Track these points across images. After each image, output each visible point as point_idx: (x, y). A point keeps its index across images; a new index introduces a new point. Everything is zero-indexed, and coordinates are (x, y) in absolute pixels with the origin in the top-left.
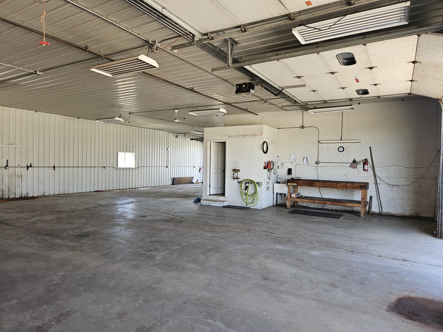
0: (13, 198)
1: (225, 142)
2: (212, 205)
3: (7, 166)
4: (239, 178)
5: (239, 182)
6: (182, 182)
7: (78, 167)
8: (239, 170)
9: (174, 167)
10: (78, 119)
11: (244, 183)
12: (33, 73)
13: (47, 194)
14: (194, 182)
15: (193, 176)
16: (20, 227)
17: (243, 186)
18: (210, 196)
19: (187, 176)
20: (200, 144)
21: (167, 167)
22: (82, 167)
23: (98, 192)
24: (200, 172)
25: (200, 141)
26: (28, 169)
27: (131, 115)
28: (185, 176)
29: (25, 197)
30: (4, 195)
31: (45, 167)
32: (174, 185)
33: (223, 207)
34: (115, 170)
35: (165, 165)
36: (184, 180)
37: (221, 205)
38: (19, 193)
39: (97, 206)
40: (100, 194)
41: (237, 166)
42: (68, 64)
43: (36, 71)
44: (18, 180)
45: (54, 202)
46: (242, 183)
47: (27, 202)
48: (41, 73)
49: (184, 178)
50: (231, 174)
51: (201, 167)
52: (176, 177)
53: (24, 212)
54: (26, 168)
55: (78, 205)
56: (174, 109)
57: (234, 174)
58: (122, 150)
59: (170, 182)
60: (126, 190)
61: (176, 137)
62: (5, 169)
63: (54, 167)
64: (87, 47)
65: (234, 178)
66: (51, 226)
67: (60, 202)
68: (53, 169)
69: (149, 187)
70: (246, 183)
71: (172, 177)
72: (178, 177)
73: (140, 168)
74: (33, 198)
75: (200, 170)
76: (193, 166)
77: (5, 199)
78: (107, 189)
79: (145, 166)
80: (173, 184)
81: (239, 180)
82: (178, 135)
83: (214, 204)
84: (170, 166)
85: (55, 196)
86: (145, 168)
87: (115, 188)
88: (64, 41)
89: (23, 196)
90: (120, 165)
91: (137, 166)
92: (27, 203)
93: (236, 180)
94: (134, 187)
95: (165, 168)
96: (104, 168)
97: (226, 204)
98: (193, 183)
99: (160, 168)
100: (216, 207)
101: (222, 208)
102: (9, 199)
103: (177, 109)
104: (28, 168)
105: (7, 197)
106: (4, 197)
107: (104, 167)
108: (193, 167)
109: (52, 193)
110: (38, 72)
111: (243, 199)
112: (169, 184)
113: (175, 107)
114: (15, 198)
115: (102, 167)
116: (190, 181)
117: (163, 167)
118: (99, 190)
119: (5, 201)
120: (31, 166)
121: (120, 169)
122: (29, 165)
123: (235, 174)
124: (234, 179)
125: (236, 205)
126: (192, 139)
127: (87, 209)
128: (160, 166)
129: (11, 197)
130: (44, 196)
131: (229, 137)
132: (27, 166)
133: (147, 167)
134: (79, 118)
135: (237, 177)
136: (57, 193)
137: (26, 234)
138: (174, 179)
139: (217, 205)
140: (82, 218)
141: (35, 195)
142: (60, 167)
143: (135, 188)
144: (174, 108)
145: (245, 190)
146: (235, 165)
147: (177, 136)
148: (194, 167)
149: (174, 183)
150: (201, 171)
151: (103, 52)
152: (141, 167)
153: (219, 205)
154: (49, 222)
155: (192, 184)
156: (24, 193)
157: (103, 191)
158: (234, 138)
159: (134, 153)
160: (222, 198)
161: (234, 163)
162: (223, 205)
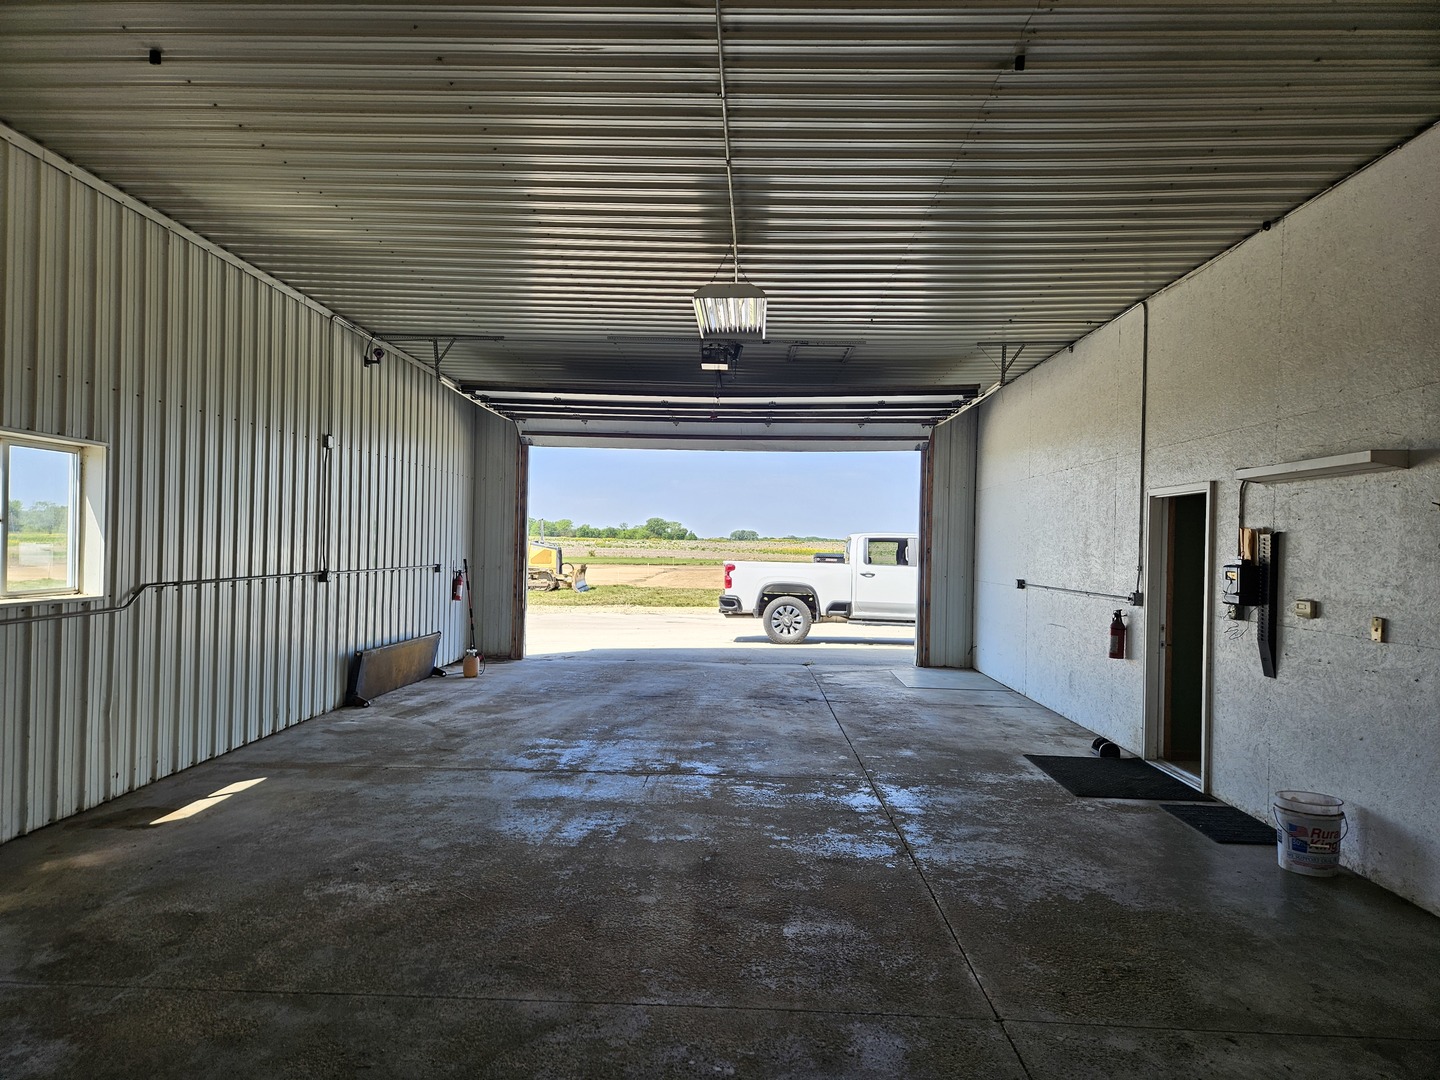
6: (394, 674)
9: (354, 578)
21: (322, 576)
24: (454, 596)
32: (353, 705)
35: (310, 569)
36: (403, 664)
51: (461, 566)
59: (334, 690)
61: (367, 362)
71: (342, 651)
75: (455, 589)
76: (431, 562)
80: (348, 702)
84: (333, 567)
86: (189, 591)
91: (125, 582)
95: (310, 583)
98: (438, 672)
99: (285, 582)
112: (329, 704)
116: (426, 664)
117: (297, 582)
128: (285, 569)
133: (198, 583)
138: (353, 665)
147: (379, 353)
149: (353, 696)
150: (460, 590)
152: (160, 587)
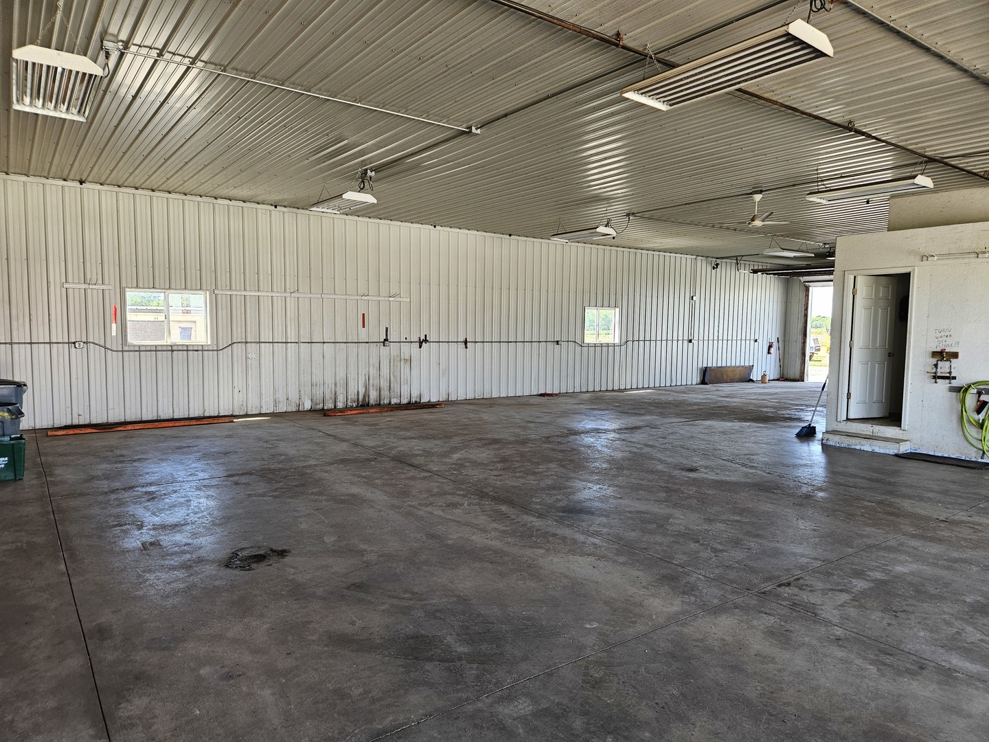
0: (396, 404)
1: (909, 274)
2: (858, 447)
3: (386, 340)
4: (954, 378)
5: (957, 390)
6: (725, 377)
7: (508, 342)
8: (955, 355)
9: (706, 342)
10: (508, 237)
11: (975, 391)
12: (464, 132)
13: (453, 398)
14: (755, 379)
15: (751, 364)
16: (439, 473)
17: (971, 401)
18: (849, 423)
19: (738, 364)
20: (772, 283)
21: (690, 341)
22: (516, 342)
23: (546, 398)
24: (769, 353)
25: (774, 274)
26: (420, 347)
27: (631, 218)
28: (733, 364)
29: (416, 402)
30: (382, 397)
31: (449, 342)
32: (706, 384)
33: (897, 455)
34: (578, 348)
35: (686, 338)
36: (730, 374)
37: (891, 449)
38: (406, 395)
39: (565, 431)
40: (553, 401)
41: (949, 341)
42: (548, 97)
43: (470, 128)
44: (405, 369)
45: (475, 417)
46: (969, 392)
47: (424, 415)
48: (479, 131)
49: (729, 367)
50: (925, 365)
51: (774, 340)
52: (710, 365)
53: (430, 438)
54: (418, 344)
55: (524, 428)
56: (751, 194)
57: (936, 366)
58: (593, 302)
59: (696, 378)
60: (601, 393)
61: (714, 268)
62: (384, 345)
63: (466, 342)
64: (618, 34)
65: (936, 377)
66: (496, 476)
67: (485, 417)
68: (464, 346)
69: (649, 388)
70: (979, 393)
71: (700, 366)
72: (715, 365)
73: (630, 343)
74: (430, 406)
75: (769, 350)
76: (752, 338)
77: (384, 405)
78: (563, 391)
79: (642, 338)
80: (703, 382)
81: (955, 383)
82: (719, 261)
83: (867, 447)
84: (696, 338)
85: (467, 402)
86: (641, 343)
87: (577, 390)
88: (573, 25)
89: (413, 400)
90: (589, 338)
91: (624, 340)
92: (426, 416)
93: (943, 385)
94: (616, 388)
95: (686, 343)
96: (558, 344)
97: (904, 448)
98: (752, 381)
99: (675, 342)
100: (873, 454)
101: (896, 458)
102: (391, 408)
103: (761, 192)
104: (421, 343)
105: (386, 401)
106: (382, 403)
107: (557, 342)
108: (752, 342)
109: (461, 397)
110: (473, 128)
111: (968, 440)
112: (694, 383)
113: (754, 188)
114: (400, 404)
115: (554, 342)
116: (744, 376)
117: (680, 342)
118: (547, 392)
119: (386, 409)
120: (426, 341)
121: (589, 346)
122: (423, 338)
123: (939, 366)
124: (938, 380)
125: (940, 455)
126: (755, 272)
127: (547, 439)
128: (675, 338)
129: (394, 401)
130: (448, 403)
131: (925, 258)
132: (420, 340)
133: (645, 341)
134: (510, 235)
135: (950, 373)
136: (470, 396)
137: (458, 495)
138: (705, 371)
139: (877, 450)
140: (551, 461)
141: (434, 400)
142: (476, 342)
143: (620, 390)
144: (751, 191)
145: (979, 411)
146: (941, 339)
147: (717, 265)
148: (756, 341)
149: (706, 381)
150: (772, 350)
151: (651, 45)
152: (633, 341)
153: (882, 451)
154: (487, 465)
155: (750, 385)
156: (416, 395)
157: (556, 395)
158: (941, 262)
159: (617, 310)
160: (890, 431)
161: (939, 335)
162: (896, 452)
